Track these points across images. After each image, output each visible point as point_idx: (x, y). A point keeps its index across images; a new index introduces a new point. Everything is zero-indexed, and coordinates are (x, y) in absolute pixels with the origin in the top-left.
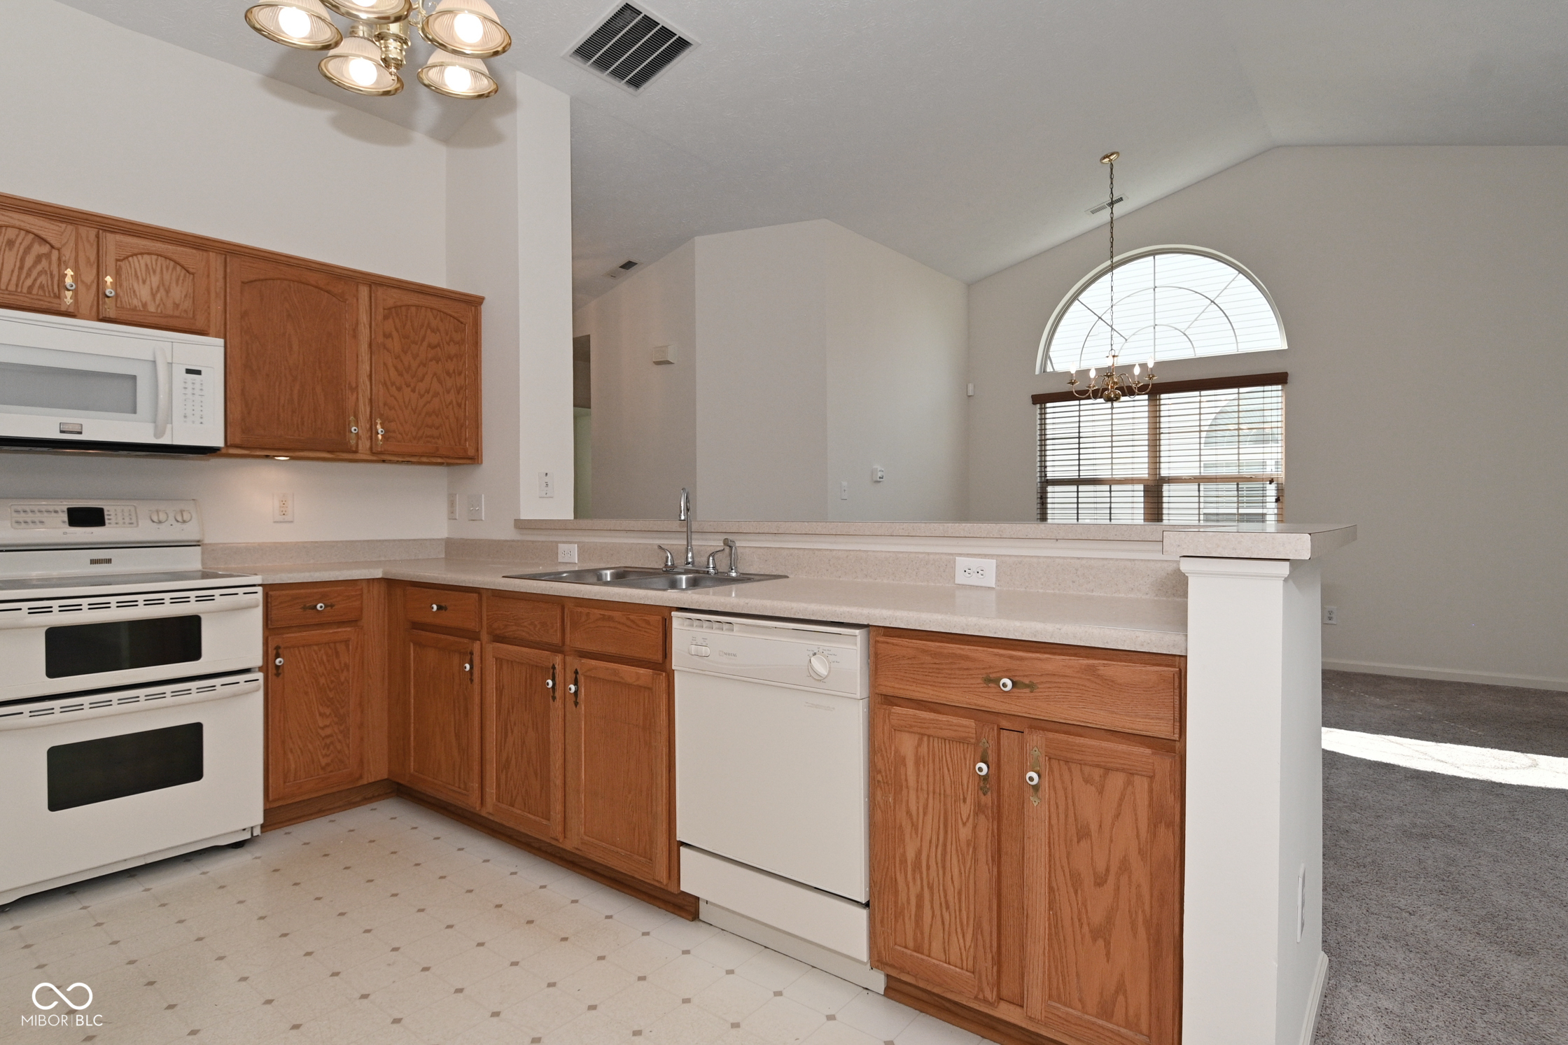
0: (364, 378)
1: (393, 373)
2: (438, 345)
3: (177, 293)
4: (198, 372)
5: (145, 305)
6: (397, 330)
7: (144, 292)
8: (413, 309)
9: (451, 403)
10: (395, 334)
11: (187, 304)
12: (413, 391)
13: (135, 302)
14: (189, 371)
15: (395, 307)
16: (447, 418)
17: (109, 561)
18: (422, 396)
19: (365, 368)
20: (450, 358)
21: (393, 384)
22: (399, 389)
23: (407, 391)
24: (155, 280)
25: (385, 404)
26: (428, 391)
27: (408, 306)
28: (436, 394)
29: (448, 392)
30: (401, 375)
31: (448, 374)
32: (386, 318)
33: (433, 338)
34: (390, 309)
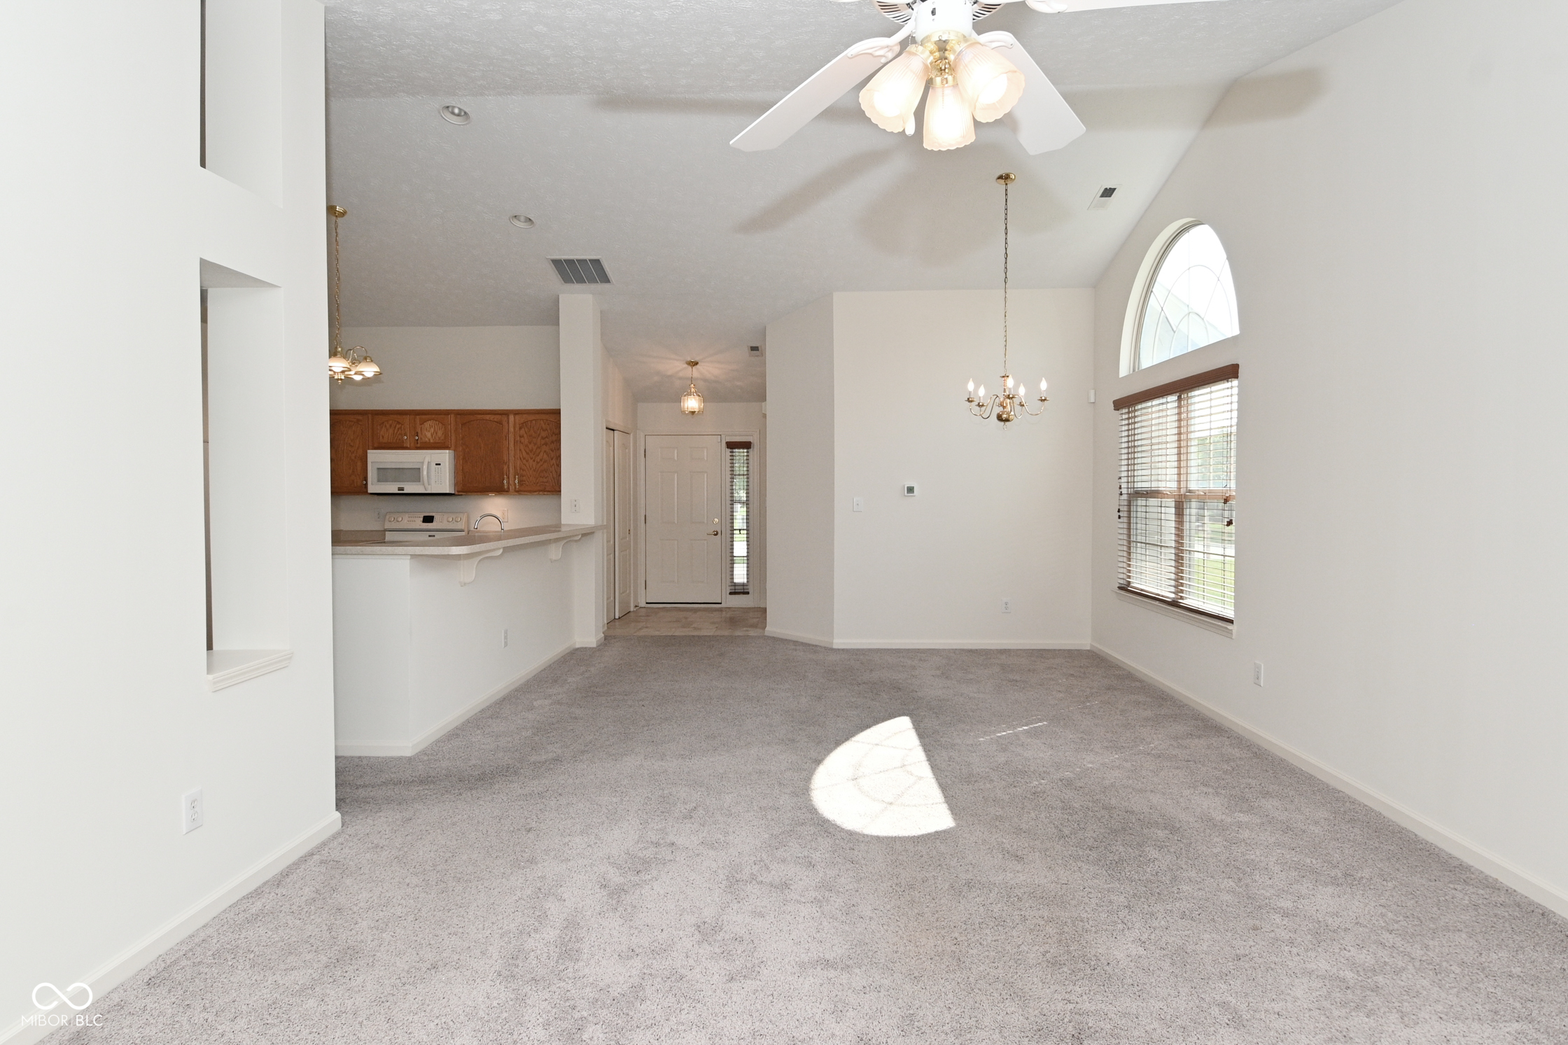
0: (512, 458)
1: (524, 453)
2: (547, 437)
3: (440, 433)
4: (440, 464)
5: (429, 440)
6: (526, 433)
7: (429, 435)
8: (534, 422)
9: (553, 464)
10: (525, 435)
11: (442, 438)
12: (534, 461)
13: (427, 439)
14: (437, 464)
15: (525, 422)
16: (551, 472)
17: (434, 536)
18: (538, 463)
19: (512, 453)
20: (552, 442)
21: (524, 459)
22: (527, 461)
23: (531, 461)
24: (432, 430)
25: (520, 469)
26: (541, 460)
27: (531, 421)
28: (545, 461)
29: (552, 459)
30: (528, 453)
31: (552, 451)
32: (520, 428)
33: (544, 434)
34: (523, 423)
